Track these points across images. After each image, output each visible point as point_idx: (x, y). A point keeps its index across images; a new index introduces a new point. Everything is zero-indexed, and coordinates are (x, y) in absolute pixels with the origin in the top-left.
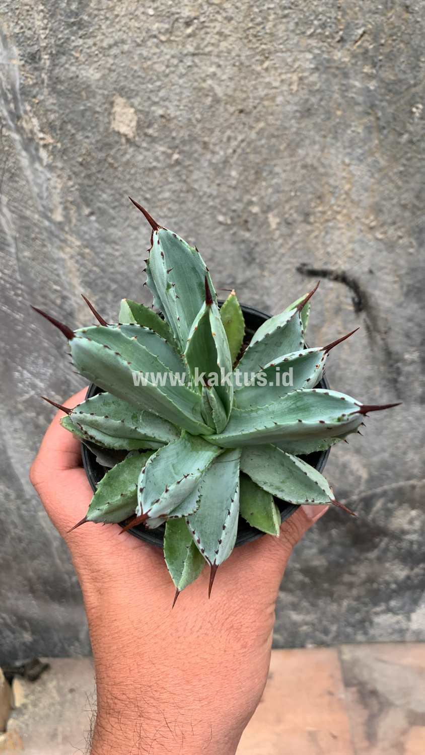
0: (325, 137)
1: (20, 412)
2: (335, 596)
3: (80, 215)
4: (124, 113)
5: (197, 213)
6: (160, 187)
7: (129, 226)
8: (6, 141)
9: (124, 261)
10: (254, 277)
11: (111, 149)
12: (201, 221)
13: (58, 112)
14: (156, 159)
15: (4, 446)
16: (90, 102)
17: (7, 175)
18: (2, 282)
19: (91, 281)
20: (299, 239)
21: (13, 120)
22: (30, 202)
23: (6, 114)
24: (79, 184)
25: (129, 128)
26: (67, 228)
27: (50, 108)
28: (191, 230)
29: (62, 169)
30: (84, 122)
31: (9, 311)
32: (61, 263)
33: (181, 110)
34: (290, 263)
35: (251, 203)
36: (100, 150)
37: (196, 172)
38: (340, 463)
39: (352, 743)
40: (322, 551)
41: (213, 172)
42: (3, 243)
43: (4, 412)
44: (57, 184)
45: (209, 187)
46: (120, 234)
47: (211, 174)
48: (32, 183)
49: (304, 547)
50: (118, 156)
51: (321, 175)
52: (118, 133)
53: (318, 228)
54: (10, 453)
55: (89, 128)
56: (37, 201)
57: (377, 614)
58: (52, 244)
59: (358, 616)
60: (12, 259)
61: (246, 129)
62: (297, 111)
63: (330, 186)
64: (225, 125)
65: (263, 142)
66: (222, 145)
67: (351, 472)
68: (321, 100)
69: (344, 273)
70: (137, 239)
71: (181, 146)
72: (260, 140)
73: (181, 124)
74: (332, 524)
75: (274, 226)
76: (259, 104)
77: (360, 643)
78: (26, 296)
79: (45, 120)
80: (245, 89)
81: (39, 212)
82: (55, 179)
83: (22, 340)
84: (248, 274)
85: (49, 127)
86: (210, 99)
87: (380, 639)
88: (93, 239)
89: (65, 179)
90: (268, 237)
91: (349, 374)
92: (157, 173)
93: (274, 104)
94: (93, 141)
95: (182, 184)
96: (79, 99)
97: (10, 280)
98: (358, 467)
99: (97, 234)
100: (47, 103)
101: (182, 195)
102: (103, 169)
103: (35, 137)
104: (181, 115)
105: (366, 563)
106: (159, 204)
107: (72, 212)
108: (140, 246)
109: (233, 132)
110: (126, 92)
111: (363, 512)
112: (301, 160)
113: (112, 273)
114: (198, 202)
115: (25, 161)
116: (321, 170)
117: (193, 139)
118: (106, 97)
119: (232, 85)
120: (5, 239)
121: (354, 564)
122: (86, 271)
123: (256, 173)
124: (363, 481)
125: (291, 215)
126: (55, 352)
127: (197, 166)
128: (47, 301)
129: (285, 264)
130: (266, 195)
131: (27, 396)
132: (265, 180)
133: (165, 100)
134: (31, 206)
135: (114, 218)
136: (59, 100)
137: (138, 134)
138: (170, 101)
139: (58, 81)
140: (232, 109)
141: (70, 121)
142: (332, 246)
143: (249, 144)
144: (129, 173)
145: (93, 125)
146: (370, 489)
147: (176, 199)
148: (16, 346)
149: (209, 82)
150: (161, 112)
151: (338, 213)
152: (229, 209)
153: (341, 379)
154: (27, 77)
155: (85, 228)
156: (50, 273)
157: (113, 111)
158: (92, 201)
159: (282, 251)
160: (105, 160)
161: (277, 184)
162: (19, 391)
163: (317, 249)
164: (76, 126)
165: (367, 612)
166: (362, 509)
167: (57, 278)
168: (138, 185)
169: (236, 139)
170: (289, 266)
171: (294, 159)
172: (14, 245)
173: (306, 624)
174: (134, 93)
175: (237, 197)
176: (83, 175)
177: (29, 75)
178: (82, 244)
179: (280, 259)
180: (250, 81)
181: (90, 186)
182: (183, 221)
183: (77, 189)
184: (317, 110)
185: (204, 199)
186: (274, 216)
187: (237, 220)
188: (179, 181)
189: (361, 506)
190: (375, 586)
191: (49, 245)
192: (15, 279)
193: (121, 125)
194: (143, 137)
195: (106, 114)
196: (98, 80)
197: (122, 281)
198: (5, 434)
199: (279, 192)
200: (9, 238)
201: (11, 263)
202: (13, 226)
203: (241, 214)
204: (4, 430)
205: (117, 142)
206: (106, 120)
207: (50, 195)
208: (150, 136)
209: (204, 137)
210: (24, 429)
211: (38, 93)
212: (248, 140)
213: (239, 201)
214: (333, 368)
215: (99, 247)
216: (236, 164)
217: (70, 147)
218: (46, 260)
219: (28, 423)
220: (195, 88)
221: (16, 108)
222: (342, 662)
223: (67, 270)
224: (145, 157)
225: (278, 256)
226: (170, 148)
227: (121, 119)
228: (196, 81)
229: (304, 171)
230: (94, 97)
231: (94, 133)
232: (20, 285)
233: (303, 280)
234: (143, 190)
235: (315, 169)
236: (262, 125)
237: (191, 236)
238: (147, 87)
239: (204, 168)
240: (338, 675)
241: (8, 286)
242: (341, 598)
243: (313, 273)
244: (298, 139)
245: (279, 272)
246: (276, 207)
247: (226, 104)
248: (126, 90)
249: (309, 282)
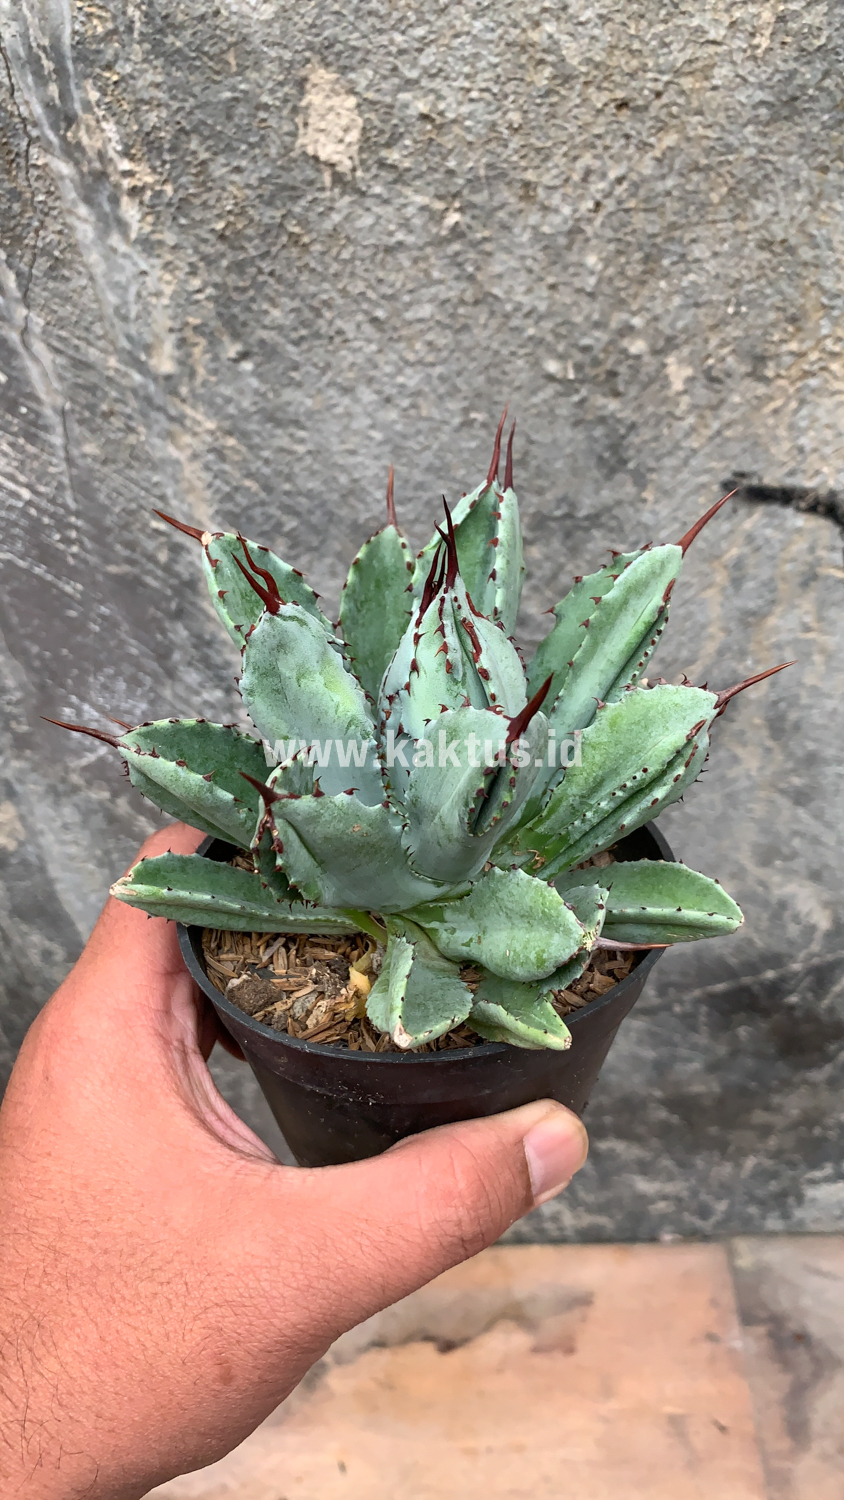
0: (825, 169)
1: (75, 789)
2: (731, 1149)
3: (216, 358)
4: (331, 109)
5: (497, 353)
6: (411, 292)
7: (330, 384)
8: (38, 178)
9: (316, 467)
10: (619, 503)
11: (295, 199)
12: (504, 373)
13: (167, 106)
14: (406, 224)
15: (40, 858)
16: (246, 80)
17: (43, 263)
18: (33, 512)
19: (237, 510)
20: (735, 415)
21: (55, 128)
22: (98, 329)
23: (38, 110)
24: (216, 286)
25: (341, 147)
26: (184, 390)
27: (146, 96)
28: (479, 395)
29: (175, 248)
30: (230, 131)
31: (49, 577)
32: (169, 470)
33: (472, 100)
34: (707, 471)
35: (627, 330)
36: (270, 203)
37: (504, 256)
38: (774, 901)
39: (758, 1442)
40: (713, 1068)
41: (540, 255)
42: (34, 424)
43: (40, 789)
44: (164, 284)
45: (529, 291)
46: (309, 402)
47: (535, 259)
48: (101, 281)
49: (674, 1059)
50: (312, 216)
51: (805, 264)
52: (316, 158)
53: (783, 390)
54: (53, 871)
55: (244, 147)
56: (112, 325)
57: (814, 1182)
58: (149, 427)
59: (773, 1186)
60: (55, 461)
61: (631, 150)
62: (762, 103)
63: (824, 291)
64: (578, 139)
65: (670, 183)
66: (569, 190)
67: (796, 918)
68: (826, 74)
69: (833, 493)
70: (349, 415)
71: (465, 192)
72: (663, 177)
73: (470, 138)
74: (742, 1015)
75: (678, 385)
76: (668, 83)
77: (773, 1234)
78: (88, 544)
79: (135, 128)
80: (636, 45)
81: (119, 351)
82: (158, 273)
83: (79, 638)
84: (606, 495)
85: (144, 145)
86: (548, 71)
87: (813, 1227)
88: (247, 416)
89: (181, 275)
90: (663, 410)
91: (816, 717)
92: (404, 259)
93: (707, 84)
94: (253, 181)
95: (463, 285)
96: (218, 73)
97: (52, 508)
98: (811, 906)
99: (255, 403)
100: (140, 83)
101: (461, 310)
102: (274, 250)
103: (110, 169)
104: (471, 115)
105: (803, 1090)
106: (404, 332)
107: (197, 351)
108: (356, 433)
109: (596, 157)
110: (339, 54)
111: (810, 995)
112: (761, 227)
113: (287, 493)
114: (499, 330)
115: (85, 230)
116: (806, 254)
117: (497, 175)
118: (288, 67)
119: (605, 35)
120: (38, 415)
121: (778, 1091)
122: (227, 489)
123: (647, 259)
124: (818, 935)
125: (723, 360)
126: (154, 665)
127: (505, 242)
128: (136, 556)
129: (696, 473)
130: (667, 311)
131: (90, 758)
132: (667, 275)
133: (433, 76)
134: (99, 338)
135: (296, 367)
136: (168, 74)
137: (363, 162)
138: (446, 78)
139: (169, 25)
140: (599, 99)
141: (195, 130)
142: (812, 433)
143: (636, 186)
144: (336, 259)
145: (253, 140)
146: (832, 951)
147: (448, 321)
148: (65, 652)
149: (549, 28)
150: (422, 106)
151: (834, 355)
152: (575, 345)
153: (797, 727)
154: (89, 15)
155: (227, 391)
156: (143, 493)
157: (303, 103)
158: (244, 324)
159: (694, 443)
160: (281, 225)
161: (694, 284)
162: (72, 745)
163: (776, 439)
164: (210, 142)
165: (794, 1180)
166: (811, 989)
167: (160, 505)
168: (360, 286)
169: (604, 176)
170: (704, 479)
171: (742, 226)
172: (59, 429)
173: (665, 1198)
174: (359, 55)
175: (596, 316)
176: (225, 263)
177: (93, 10)
178: (219, 428)
179: (686, 462)
180: (651, 25)
181: (244, 290)
182: (459, 374)
183: (208, 298)
184: (812, 99)
185: (515, 322)
186: (681, 362)
187: (590, 372)
188: (457, 278)
189: (807, 981)
190: (817, 1131)
191: (142, 429)
192: (64, 506)
193: (322, 138)
194: (374, 171)
195: (285, 112)
196: (269, 23)
197: (311, 512)
198: (42, 833)
199: (697, 305)
200: (48, 411)
201: (52, 470)
202: (56, 385)
203: (602, 356)
204: (40, 826)
205: (311, 183)
206: (287, 127)
207: (146, 310)
208: (393, 167)
209: (525, 169)
210: (85, 823)
211: (117, 57)
212: (634, 176)
213: (597, 325)
214: (783, 705)
215: (258, 434)
216: (597, 236)
217: (194, 195)
218: (135, 464)
219: (95, 812)
220: (508, 45)
221: (64, 94)
222: (735, 1271)
223: (184, 485)
224: (379, 217)
225: (682, 454)
226: (440, 197)
227: (322, 125)
228: (515, 25)
229: (763, 256)
230: (257, 66)
231: (254, 159)
232: (73, 519)
233: (735, 511)
234: (369, 300)
235: (791, 250)
236: (670, 139)
237: (476, 409)
238: (392, 42)
239: (521, 245)
240: (728, 1298)
241: (46, 520)
242: (742, 1153)
243: (761, 495)
244: (759, 175)
245: (682, 491)
246: (686, 342)
247: (586, 84)
248: (339, 47)
249: (750, 515)
